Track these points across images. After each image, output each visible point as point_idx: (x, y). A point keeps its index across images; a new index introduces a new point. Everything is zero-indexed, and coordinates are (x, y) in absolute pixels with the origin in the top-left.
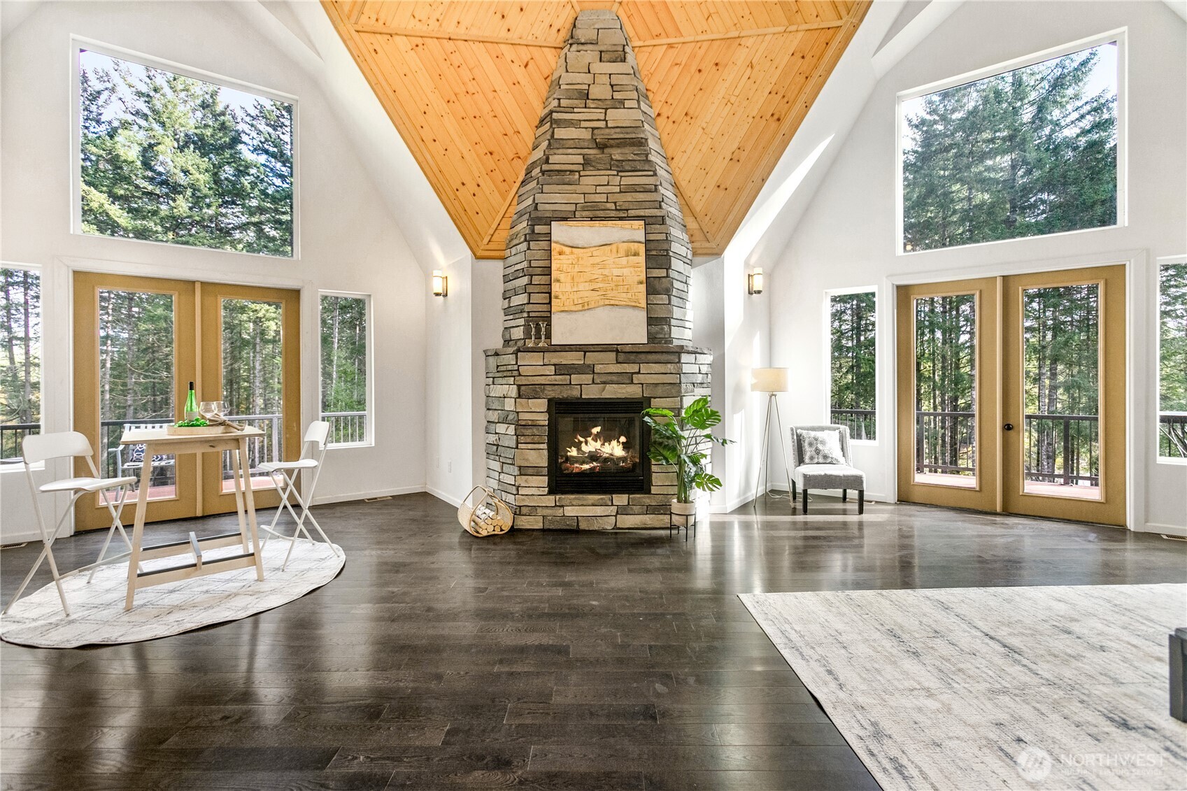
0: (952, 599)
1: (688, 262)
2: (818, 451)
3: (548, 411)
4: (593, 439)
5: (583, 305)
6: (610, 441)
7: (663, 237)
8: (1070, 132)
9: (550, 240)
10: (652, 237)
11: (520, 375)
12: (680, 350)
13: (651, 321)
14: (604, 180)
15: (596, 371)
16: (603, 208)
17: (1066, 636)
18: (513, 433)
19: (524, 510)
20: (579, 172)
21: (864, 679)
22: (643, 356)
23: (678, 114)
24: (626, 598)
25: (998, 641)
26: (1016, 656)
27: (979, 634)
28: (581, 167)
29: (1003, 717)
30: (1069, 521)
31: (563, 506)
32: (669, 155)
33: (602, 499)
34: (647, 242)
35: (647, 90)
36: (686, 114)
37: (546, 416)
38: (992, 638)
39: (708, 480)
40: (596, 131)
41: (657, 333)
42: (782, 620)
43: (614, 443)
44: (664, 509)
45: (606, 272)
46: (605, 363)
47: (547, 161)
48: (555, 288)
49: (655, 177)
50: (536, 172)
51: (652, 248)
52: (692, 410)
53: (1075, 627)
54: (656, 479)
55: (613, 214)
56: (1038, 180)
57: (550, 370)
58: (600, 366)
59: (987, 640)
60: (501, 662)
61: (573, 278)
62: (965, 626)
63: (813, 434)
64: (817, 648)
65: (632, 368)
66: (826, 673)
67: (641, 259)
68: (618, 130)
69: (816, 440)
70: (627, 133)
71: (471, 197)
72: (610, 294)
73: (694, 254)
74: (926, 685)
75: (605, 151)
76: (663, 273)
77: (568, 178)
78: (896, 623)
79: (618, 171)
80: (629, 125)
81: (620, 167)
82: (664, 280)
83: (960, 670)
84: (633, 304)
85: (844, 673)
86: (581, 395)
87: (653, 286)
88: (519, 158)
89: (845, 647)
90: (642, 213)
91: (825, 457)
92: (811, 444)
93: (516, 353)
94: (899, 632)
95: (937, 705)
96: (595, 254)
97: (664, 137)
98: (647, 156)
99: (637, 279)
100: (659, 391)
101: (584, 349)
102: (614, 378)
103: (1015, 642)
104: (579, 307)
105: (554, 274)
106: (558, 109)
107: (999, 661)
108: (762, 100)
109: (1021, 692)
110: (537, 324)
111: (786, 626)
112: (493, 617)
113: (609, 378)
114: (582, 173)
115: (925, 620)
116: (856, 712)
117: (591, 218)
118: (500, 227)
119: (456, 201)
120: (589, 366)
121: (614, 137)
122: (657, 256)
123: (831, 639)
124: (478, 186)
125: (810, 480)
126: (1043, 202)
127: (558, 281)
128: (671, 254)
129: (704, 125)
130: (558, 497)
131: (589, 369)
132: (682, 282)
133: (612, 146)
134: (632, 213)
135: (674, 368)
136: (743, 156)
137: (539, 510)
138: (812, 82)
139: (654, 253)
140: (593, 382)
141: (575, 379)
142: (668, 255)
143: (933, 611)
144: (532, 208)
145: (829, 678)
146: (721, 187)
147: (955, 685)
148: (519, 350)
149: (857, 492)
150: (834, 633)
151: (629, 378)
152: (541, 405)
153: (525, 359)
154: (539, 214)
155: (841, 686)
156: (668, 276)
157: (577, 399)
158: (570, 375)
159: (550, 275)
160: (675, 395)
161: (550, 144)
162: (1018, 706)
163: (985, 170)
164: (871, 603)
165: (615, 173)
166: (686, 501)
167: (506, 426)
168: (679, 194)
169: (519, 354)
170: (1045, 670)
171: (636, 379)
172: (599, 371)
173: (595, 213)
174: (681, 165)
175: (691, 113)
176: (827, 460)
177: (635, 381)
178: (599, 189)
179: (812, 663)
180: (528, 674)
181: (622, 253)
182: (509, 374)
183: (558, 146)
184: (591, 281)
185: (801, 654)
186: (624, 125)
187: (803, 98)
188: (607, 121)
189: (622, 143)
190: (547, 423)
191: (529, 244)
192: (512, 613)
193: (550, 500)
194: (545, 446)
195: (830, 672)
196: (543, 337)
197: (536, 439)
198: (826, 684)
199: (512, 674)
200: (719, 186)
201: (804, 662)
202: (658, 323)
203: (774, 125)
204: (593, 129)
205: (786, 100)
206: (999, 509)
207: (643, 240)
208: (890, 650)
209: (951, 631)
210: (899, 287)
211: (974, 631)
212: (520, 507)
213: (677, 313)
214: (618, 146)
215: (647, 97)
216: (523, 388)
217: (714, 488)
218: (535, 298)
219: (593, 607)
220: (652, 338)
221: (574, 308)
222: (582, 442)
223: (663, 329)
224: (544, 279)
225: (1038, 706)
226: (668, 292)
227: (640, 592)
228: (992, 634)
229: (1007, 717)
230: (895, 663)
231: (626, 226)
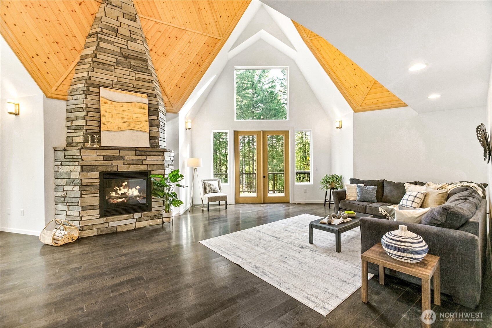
0: (260, 229)
1: (165, 114)
2: (211, 188)
3: (100, 178)
4: (123, 188)
5: (118, 128)
6: (132, 188)
7: (155, 103)
8: (266, 87)
9: (99, 96)
10: (150, 102)
11: (82, 160)
12: (164, 151)
13: (151, 138)
14: (127, 73)
15: (125, 159)
16: (127, 85)
17: (287, 232)
18: (78, 190)
19: (85, 228)
20: (114, 66)
21: (248, 255)
22: (148, 153)
23: (160, 52)
24: (157, 253)
25: (274, 237)
26: (279, 239)
27: (270, 236)
28: (115, 64)
29: (281, 254)
30: (278, 203)
31: (108, 222)
32: (156, 68)
33: (129, 216)
34: (149, 104)
35: (146, 38)
36: (163, 53)
37: (98, 181)
38: (272, 236)
39: (178, 202)
40: (122, 49)
41: (153, 143)
42: (217, 246)
43: (134, 189)
44: (158, 216)
45: (130, 115)
46: (130, 156)
47: (96, 56)
48: (103, 119)
49: (151, 77)
50: (88, 60)
51: (151, 107)
52: (172, 175)
53: (287, 229)
54: (154, 204)
55: (132, 89)
56: (259, 99)
57: (101, 159)
58: (127, 157)
59: (272, 237)
60: (112, 292)
61: (113, 116)
62: (265, 235)
63: (209, 182)
64: (231, 251)
65: (143, 158)
66: (237, 257)
67: (146, 111)
68: (134, 52)
69: (211, 184)
70: (138, 54)
71: (43, 64)
72: (132, 125)
73: (167, 112)
74: (263, 252)
75: (128, 59)
76: (155, 118)
77: (108, 67)
78: (249, 239)
79: (134, 70)
80: (138, 51)
81: (135, 69)
82: (156, 121)
83: (269, 246)
84: (143, 130)
85: (242, 256)
86: (118, 170)
87: (151, 124)
88: (76, 50)
89: (239, 249)
90: (146, 91)
91: (214, 190)
92: (209, 186)
93: (80, 150)
94: (251, 241)
95: (267, 256)
96: (124, 106)
97: (154, 60)
98: (148, 66)
99: (144, 119)
100: (155, 167)
101: (120, 149)
102: (135, 162)
103: (277, 236)
104: (116, 129)
105: (102, 113)
106: (101, 33)
107: (276, 241)
108: (194, 57)
109: (282, 247)
110: (92, 136)
111: (219, 247)
112: (95, 277)
113: (132, 162)
114: (116, 67)
115: (256, 236)
116: (249, 264)
117: (121, 89)
118: (63, 83)
119: (32, 63)
120: (122, 157)
121: (132, 54)
122: (153, 111)
123: (234, 248)
124: (48, 58)
125: (210, 199)
126: (261, 106)
127: (105, 116)
128: (159, 110)
129: (171, 60)
130: (105, 218)
131: (123, 158)
132: (162, 122)
133: (131, 58)
134: (141, 90)
135: (161, 158)
136: (186, 76)
137: (94, 226)
138: (211, 55)
139: (152, 109)
140: (124, 164)
141: (115, 162)
142: (157, 111)
143: (257, 233)
144: (87, 78)
145: (238, 258)
146: (178, 86)
147: (269, 250)
148: (82, 148)
149: (225, 201)
150: (234, 246)
151: (142, 162)
152: (96, 175)
153: (85, 153)
154: (92, 82)
155: (242, 259)
156: (158, 120)
157: (116, 171)
158: (112, 161)
159: (100, 113)
160: (162, 169)
161: (97, 48)
162: (283, 251)
163: (246, 93)
164: (240, 235)
165: (133, 71)
166: (168, 212)
167: (73, 186)
168: (160, 86)
169: (82, 150)
170: (286, 240)
171: (144, 162)
172: (127, 159)
173: (124, 88)
174: (161, 74)
175: (166, 53)
176: (215, 191)
177: (144, 163)
178: (125, 76)
179: (232, 255)
180: (130, 291)
181: (137, 107)
182: (76, 160)
183: (102, 51)
184: (122, 118)
185: (228, 254)
186: (136, 50)
187: (207, 60)
188: (128, 46)
189: (136, 58)
190: (99, 184)
191: (86, 96)
192: (105, 272)
193: (101, 220)
194: (98, 195)
195: (238, 256)
196: (96, 142)
197: (93, 192)
198: (238, 260)
199: (121, 294)
200: (177, 86)
201: (230, 256)
202: (154, 139)
203: (198, 67)
204: (121, 48)
205: (202, 59)
206: (262, 202)
207: (147, 103)
208: (251, 246)
209: (263, 237)
210: (235, 131)
211: (268, 236)
212: (83, 226)
213: (161, 135)
214: (134, 59)
215: (146, 41)
216: (84, 167)
217: (180, 205)
218: (89, 123)
219: (144, 260)
220: (151, 145)
221: (113, 130)
222: (118, 190)
223: (155, 141)
224: (97, 114)
225: (287, 249)
226: (158, 126)
227: (161, 249)
228: (272, 235)
229: (282, 254)
230: (253, 249)
231: (139, 96)
